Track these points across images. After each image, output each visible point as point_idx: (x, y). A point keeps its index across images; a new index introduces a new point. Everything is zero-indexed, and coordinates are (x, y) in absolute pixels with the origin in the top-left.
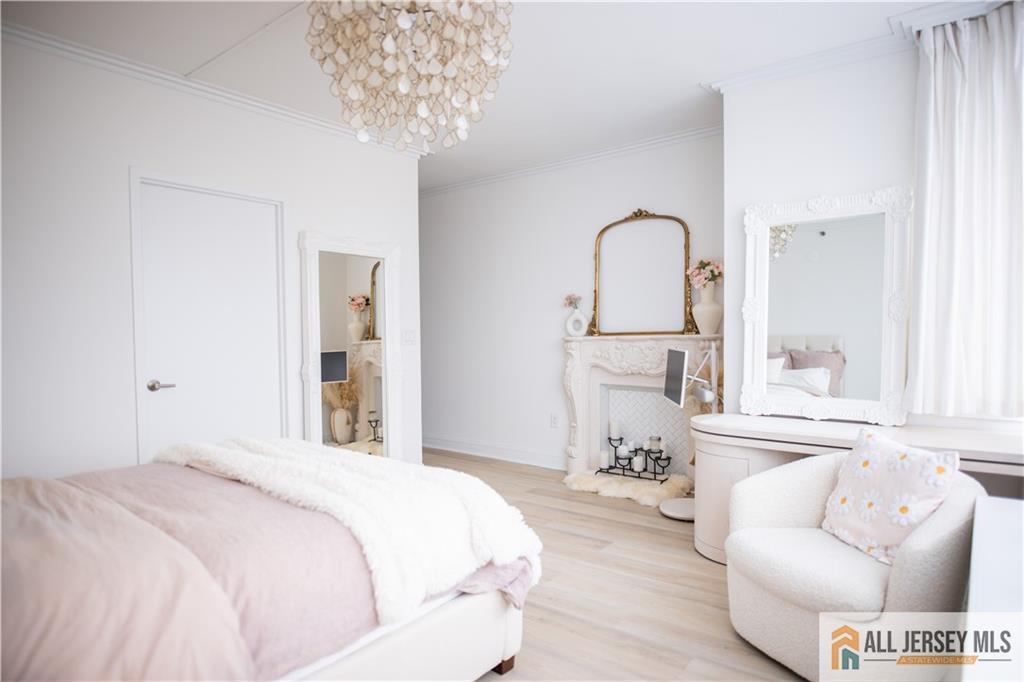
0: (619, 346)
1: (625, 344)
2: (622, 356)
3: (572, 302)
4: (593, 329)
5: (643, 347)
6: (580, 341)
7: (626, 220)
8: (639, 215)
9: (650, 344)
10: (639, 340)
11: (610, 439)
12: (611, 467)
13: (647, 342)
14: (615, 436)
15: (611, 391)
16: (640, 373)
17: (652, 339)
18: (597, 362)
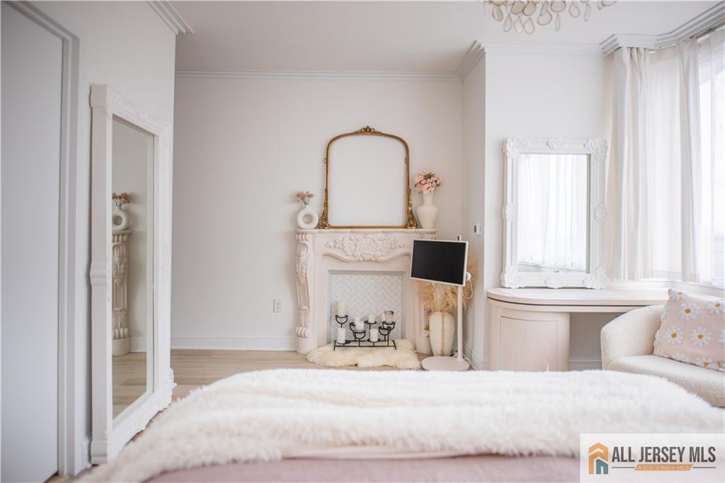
0: (353, 238)
1: (360, 236)
2: (356, 245)
3: (302, 198)
4: (323, 223)
5: (375, 239)
6: (313, 234)
7: (356, 133)
8: (367, 131)
9: (383, 236)
10: (373, 233)
11: (337, 316)
12: (347, 342)
13: (379, 234)
14: (342, 314)
15: (333, 276)
16: (371, 260)
17: (383, 232)
18: (333, 251)
